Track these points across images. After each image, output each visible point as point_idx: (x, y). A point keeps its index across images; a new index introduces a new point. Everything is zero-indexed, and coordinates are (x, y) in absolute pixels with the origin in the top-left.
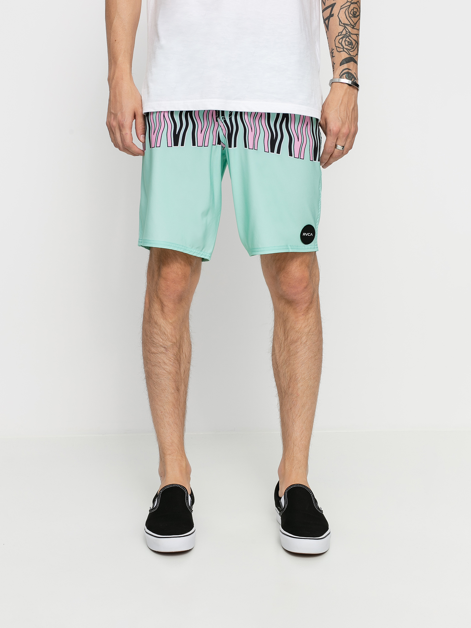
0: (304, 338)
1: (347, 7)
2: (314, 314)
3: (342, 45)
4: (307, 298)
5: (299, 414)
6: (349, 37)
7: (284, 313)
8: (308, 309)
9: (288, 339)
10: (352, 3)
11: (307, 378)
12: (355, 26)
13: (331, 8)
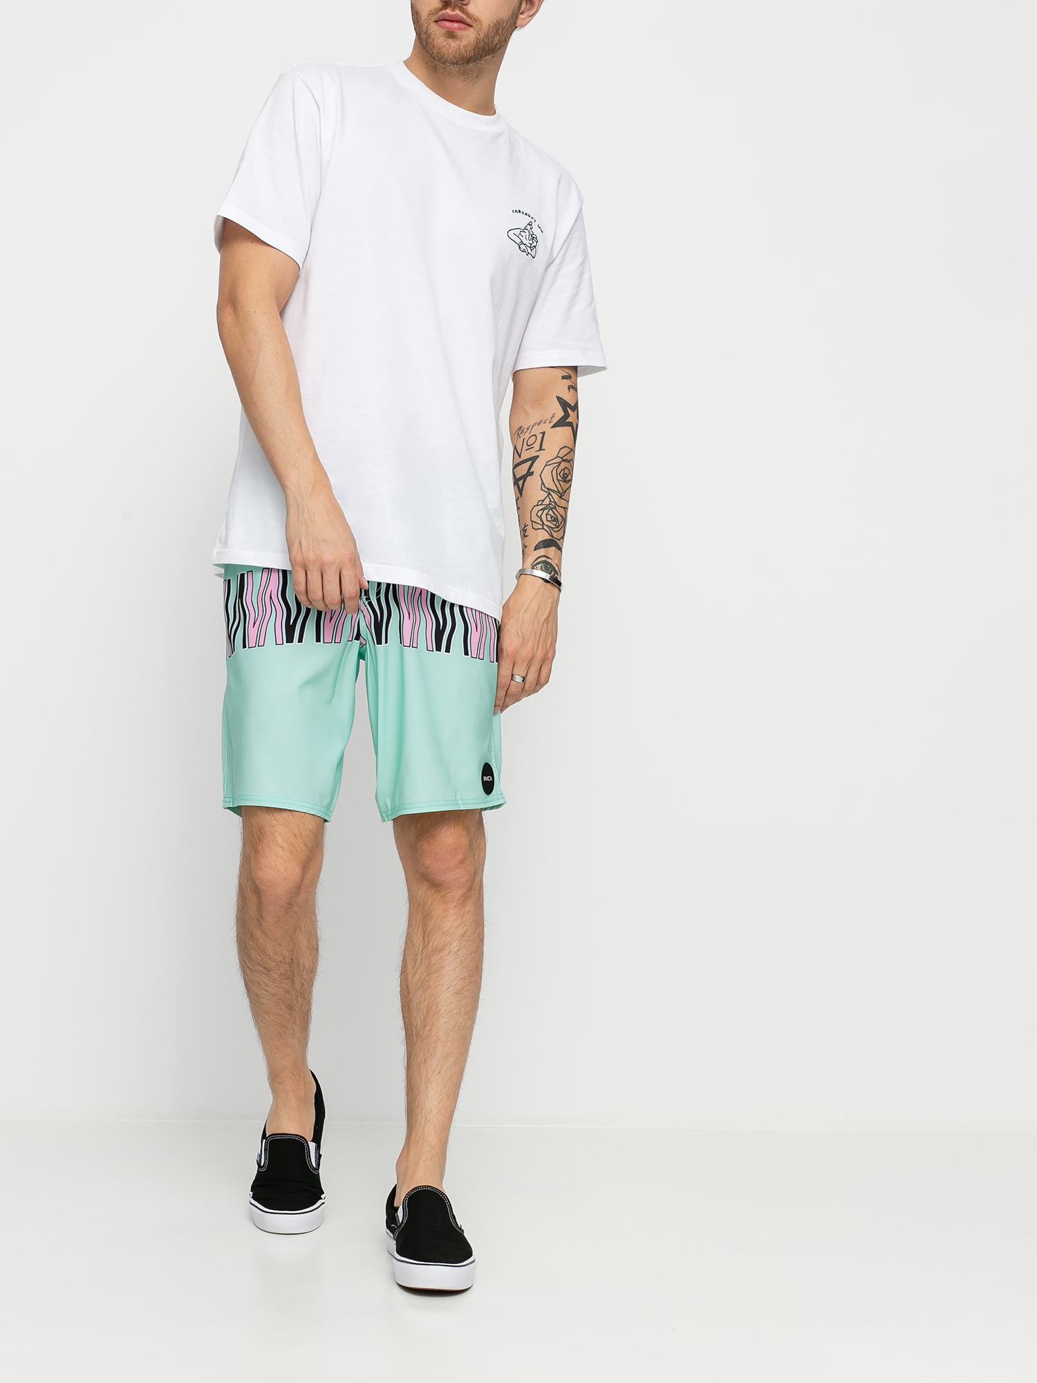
0: (455, 944)
1: (555, 465)
2: (472, 908)
3: (541, 520)
4: (463, 880)
5: (437, 1071)
6: (554, 510)
7: (424, 904)
8: (465, 899)
9: (429, 945)
10: (564, 460)
11: (455, 1011)
12: (564, 494)
13: (530, 462)
